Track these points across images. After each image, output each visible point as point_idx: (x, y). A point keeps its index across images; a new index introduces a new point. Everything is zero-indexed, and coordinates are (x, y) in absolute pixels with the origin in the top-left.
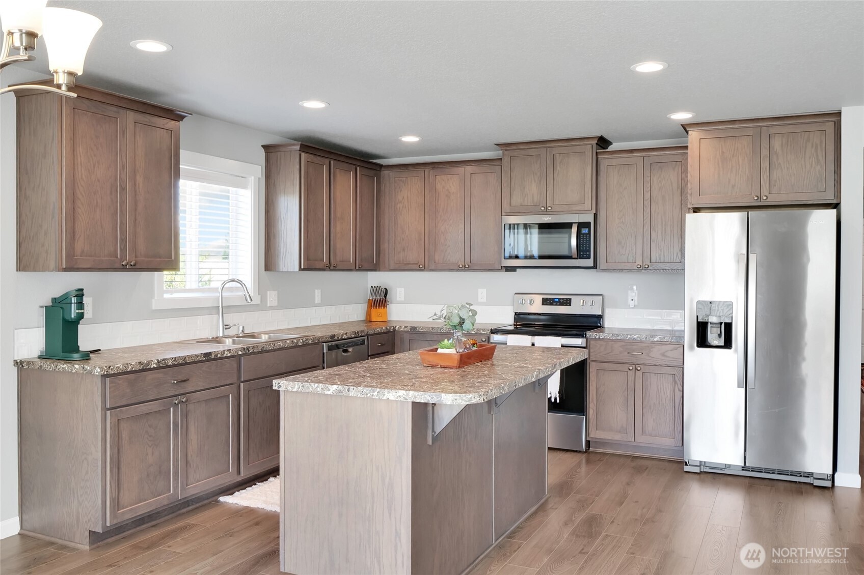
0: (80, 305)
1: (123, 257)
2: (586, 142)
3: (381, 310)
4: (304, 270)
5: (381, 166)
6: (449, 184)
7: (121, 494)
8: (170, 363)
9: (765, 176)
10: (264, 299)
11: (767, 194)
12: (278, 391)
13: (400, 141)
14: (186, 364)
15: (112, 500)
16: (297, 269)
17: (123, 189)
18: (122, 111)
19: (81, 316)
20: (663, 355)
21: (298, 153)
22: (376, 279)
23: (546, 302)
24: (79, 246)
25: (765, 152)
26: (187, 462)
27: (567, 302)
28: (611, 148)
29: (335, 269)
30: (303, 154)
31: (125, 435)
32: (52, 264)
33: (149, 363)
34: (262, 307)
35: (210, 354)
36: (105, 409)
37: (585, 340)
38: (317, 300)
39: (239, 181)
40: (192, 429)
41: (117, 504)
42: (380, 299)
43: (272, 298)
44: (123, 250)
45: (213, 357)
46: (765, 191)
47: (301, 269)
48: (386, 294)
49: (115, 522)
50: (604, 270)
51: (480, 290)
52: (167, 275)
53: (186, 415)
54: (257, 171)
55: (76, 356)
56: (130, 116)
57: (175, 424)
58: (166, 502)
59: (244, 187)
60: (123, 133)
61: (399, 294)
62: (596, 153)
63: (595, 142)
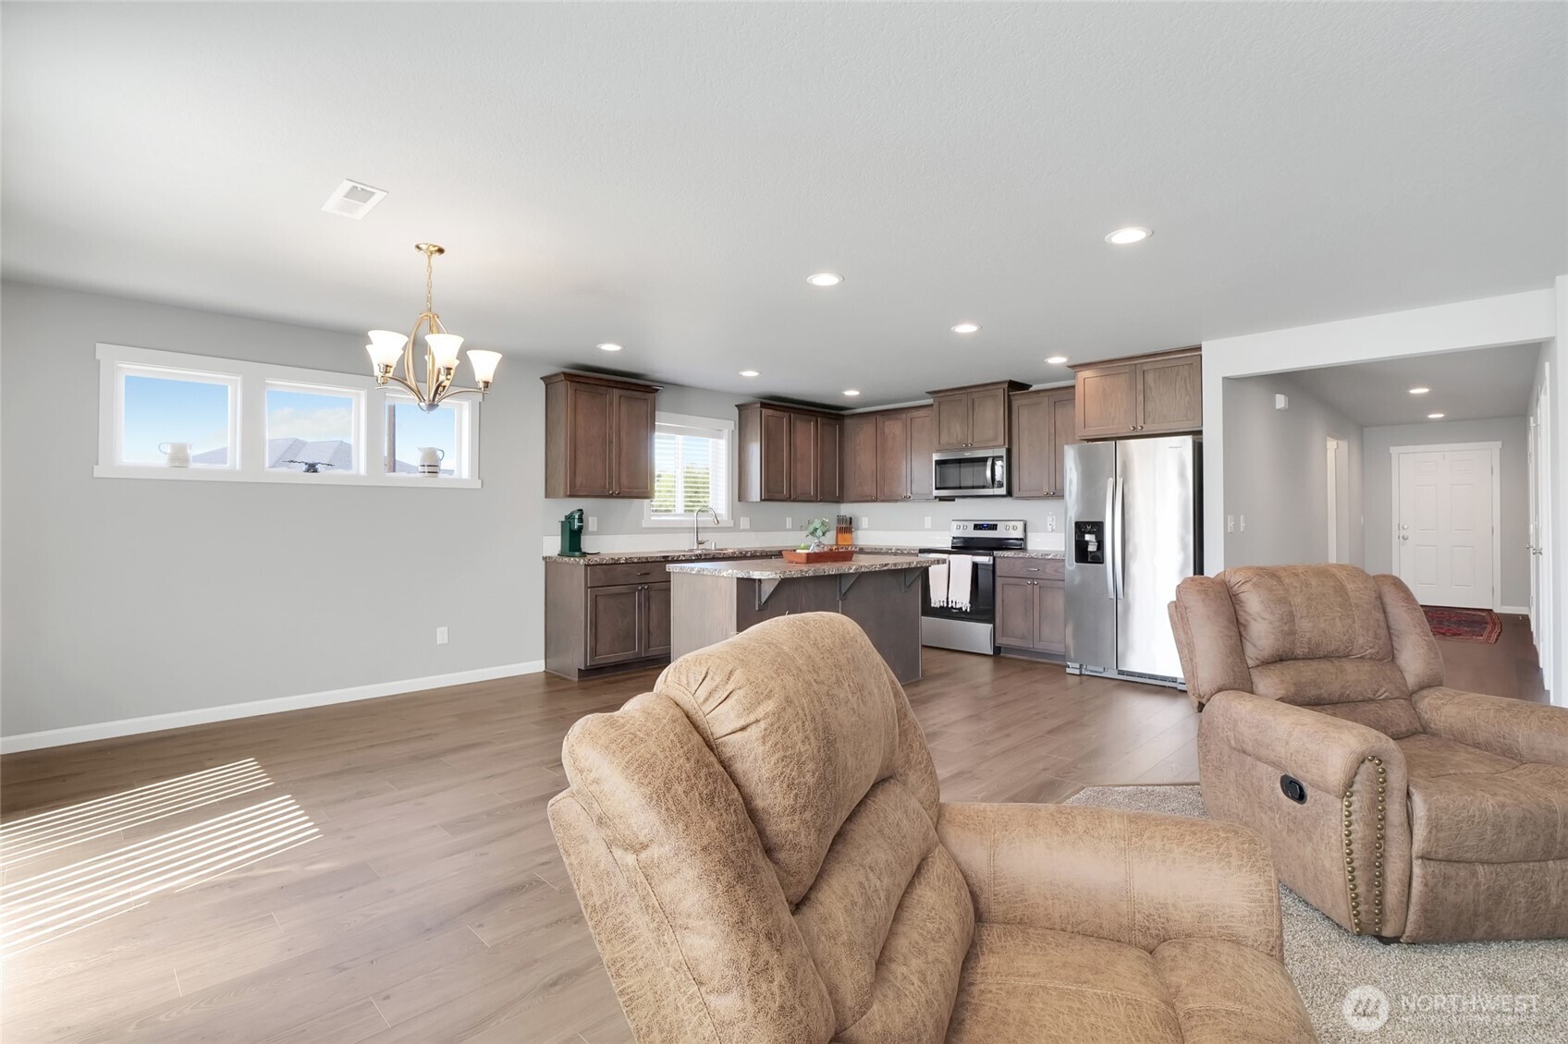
0: (581, 520)
1: (611, 488)
2: (999, 386)
3: (847, 535)
4: (765, 500)
5: (843, 416)
6: (894, 428)
7: (598, 646)
8: (636, 560)
9: (1140, 408)
10: (736, 523)
11: (1142, 425)
12: (670, 573)
13: (843, 395)
14: (648, 562)
15: (591, 648)
16: (759, 500)
17: (611, 442)
18: (610, 390)
19: (581, 528)
20: (1056, 571)
21: (759, 410)
22: (846, 509)
23: (977, 527)
24: (579, 480)
25: (1140, 387)
26: (649, 632)
27: (994, 527)
28: (1031, 389)
29: (795, 501)
30: (763, 410)
31: (601, 606)
32: (562, 493)
33: (619, 559)
34: (735, 528)
35: (668, 557)
36: (586, 587)
37: (991, 558)
38: (789, 525)
39: (716, 434)
40: (653, 608)
41: (594, 652)
42: (846, 526)
43: (745, 522)
44: (611, 484)
45: (670, 559)
46: (1140, 422)
47: (761, 500)
48: (851, 523)
49: (593, 663)
50: (1018, 498)
51: (926, 518)
52: (646, 501)
53: (648, 599)
54: (730, 426)
55: (577, 554)
56: (616, 392)
57: (640, 604)
58: (632, 657)
59: (720, 437)
60: (611, 404)
61: (864, 522)
62: (1009, 396)
63: (1006, 385)
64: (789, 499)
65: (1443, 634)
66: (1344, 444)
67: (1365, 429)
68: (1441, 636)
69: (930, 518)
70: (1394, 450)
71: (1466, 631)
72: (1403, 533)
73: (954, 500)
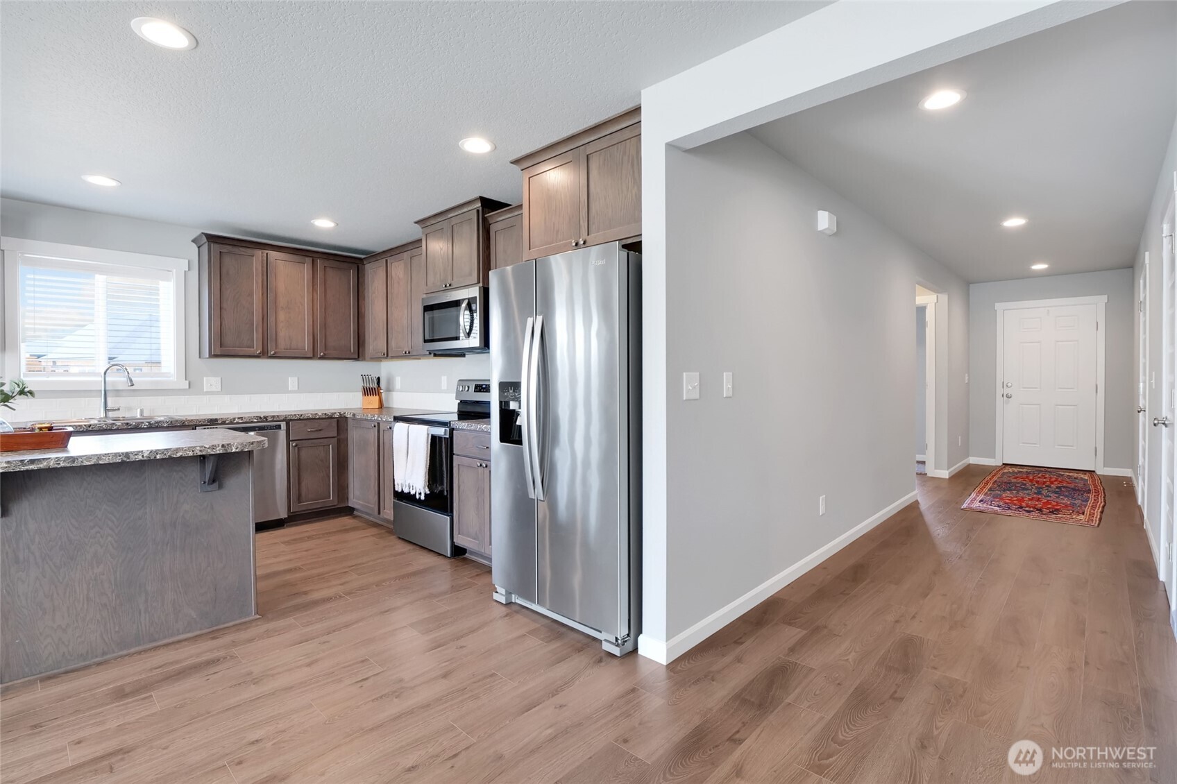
2: (473, 205)
3: (372, 398)
4: (216, 356)
5: (359, 259)
6: (399, 270)
9: (584, 213)
11: (586, 237)
13: (313, 225)
16: (207, 355)
21: (207, 243)
23: (477, 388)
25: (584, 181)
27: (488, 389)
29: (275, 357)
37: (448, 430)
38: (292, 387)
39: (159, 274)
42: (375, 387)
43: (210, 383)
46: (583, 233)
47: (211, 355)
48: (379, 384)
51: (443, 377)
61: (398, 383)
62: (485, 220)
63: (479, 205)
64: (264, 354)
65: (1040, 510)
66: (944, 298)
67: (971, 285)
68: (1036, 514)
69: (446, 377)
70: (998, 306)
71: (1066, 506)
72: (1007, 391)
73: (463, 355)
